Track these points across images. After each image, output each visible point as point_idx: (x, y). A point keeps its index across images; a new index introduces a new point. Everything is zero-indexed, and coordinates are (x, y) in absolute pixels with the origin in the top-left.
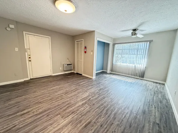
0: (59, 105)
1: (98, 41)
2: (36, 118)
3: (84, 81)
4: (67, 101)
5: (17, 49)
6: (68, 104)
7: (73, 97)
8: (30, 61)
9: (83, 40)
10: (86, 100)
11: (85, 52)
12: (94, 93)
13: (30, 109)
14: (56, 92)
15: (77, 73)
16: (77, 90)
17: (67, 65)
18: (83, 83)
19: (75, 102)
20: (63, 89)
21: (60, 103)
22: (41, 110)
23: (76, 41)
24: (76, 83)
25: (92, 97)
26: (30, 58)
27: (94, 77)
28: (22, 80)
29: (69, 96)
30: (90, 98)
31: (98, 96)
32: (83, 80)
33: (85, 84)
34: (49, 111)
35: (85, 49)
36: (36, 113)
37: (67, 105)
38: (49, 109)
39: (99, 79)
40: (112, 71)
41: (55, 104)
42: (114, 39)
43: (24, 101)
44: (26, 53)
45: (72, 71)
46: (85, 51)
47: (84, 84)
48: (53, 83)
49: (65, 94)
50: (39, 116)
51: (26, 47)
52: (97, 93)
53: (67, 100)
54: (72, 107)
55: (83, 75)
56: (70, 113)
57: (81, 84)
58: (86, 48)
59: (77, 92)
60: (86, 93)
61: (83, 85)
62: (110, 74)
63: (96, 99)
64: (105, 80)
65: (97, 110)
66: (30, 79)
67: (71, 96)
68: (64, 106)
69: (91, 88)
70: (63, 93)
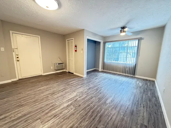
0: (41, 108)
1: (88, 40)
2: (12, 124)
3: (74, 80)
4: (52, 103)
5: (3, 49)
6: (52, 106)
7: (59, 98)
8: (18, 61)
9: (73, 39)
10: (73, 101)
11: (76, 51)
12: (82, 92)
13: (8, 114)
14: (43, 92)
15: (69, 72)
16: (65, 89)
17: (59, 64)
18: (72, 82)
19: (60, 103)
20: (50, 89)
21: (43, 106)
22: (20, 115)
23: (67, 40)
24: (65, 83)
25: (80, 97)
26: (18, 58)
27: (85, 76)
28: (10, 81)
29: (56, 96)
30: (77, 99)
31: (86, 96)
32: (73, 79)
33: (75, 83)
34: (29, 115)
35: (76, 48)
36: (14, 118)
37: (51, 107)
38: (29, 113)
39: (90, 78)
40: (103, 69)
41: (38, 107)
43: (5, 104)
44: (14, 53)
45: (64, 70)
46: (76, 49)
47: (73, 83)
49: (51, 95)
51: (13, 47)
52: (86, 92)
53: (52, 101)
54: (55, 110)
55: (75, 73)
56: (52, 117)
57: (71, 83)
58: (76, 47)
59: (64, 92)
60: (74, 93)
61: (72, 84)
62: (102, 72)
63: (83, 99)
64: (96, 78)
65: (82, 112)
66: (18, 79)
67: (57, 97)
68: (47, 109)
69: (80, 87)
70: (49, 94)
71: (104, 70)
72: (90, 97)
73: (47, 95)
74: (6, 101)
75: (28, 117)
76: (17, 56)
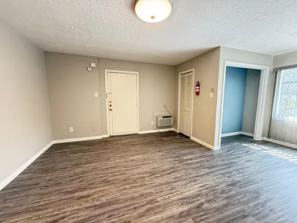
0: (133, 199)
1: (229, 69)
2: (93, 213)
3: (192, 153)
4: (150, 194)
5: (96, 95)
6: (151, 202)
7: (163, 187)
8: (111, 110)
9: (193, 70)
10: (192, 205)
11: (198, 93)
12: (213, 189)
14: (137, 167)
15: (180, 134)
16: (173, 171)
17: (163, 117)
18: (189, 157)
19: (166, 202)
20: (149, 163)
21: (136, 194)
22: (104, 200)
23: (180, 74)
24: (175, 155)
25: (208, 201)
26: (110, 106)
27: (217, 147)
28: (100, 137)
29: (157, 181)
30: (203, 204)
31: (225, 202)
32: (190, 151)
33: (195, 161)
34: (115, 206)
35: (198, 87)
36: (96, 203)
37: (148, 203)
38: (116, 201)
39: (231, 154)
40: (269, 137)
41: (128, 194)
42: (276, 59)
44: (107, 99)
45: (172, 129)
46: (198, 90)
47: (191, 159)
48: (137, 148)
49: (149, 176)
50: (98, 212)
51: (107, 92)
53: (150, 191)
54: (156, 214)
55: (192, 138)
57: (185, 158)
58: (198, 85)
59: (173, 176)
60: (193, 183)
61: (189, 162)
62: (264, 143)
63: (218, 210)
66: (109, 136)
67: (161, 184)
68: (142, 204)
69: (207, 174)
70: (146, 173)
71: (271, 140)
72: (238, 212)
73: (143, 173)
74: (93, 168)
75: (114, 210)
76: (110, 104)
